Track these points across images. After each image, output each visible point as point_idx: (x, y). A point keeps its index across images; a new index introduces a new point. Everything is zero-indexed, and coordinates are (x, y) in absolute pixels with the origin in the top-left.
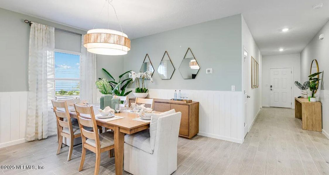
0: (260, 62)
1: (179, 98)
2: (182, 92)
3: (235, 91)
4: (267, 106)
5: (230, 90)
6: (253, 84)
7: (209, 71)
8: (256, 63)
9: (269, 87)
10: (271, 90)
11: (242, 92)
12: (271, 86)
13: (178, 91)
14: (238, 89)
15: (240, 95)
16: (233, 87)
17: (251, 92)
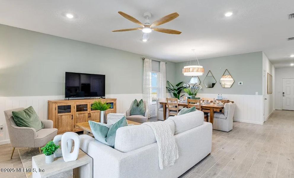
0: (273, 75)
1: (221, 99)
2: (223, 95)
3: (258, 95)
4: (280, 109)
5: (255, 94)
6: (269, 92)
7: (240, 83)
8: (270, 76)
9: (282, 93)
10: (283, 96)
11: (263, 96)
12: (284, 93)
13: (220, 95)
14: (260, 94)
15: (261, 98)
16: (257, 93)
17: (267, 96)
